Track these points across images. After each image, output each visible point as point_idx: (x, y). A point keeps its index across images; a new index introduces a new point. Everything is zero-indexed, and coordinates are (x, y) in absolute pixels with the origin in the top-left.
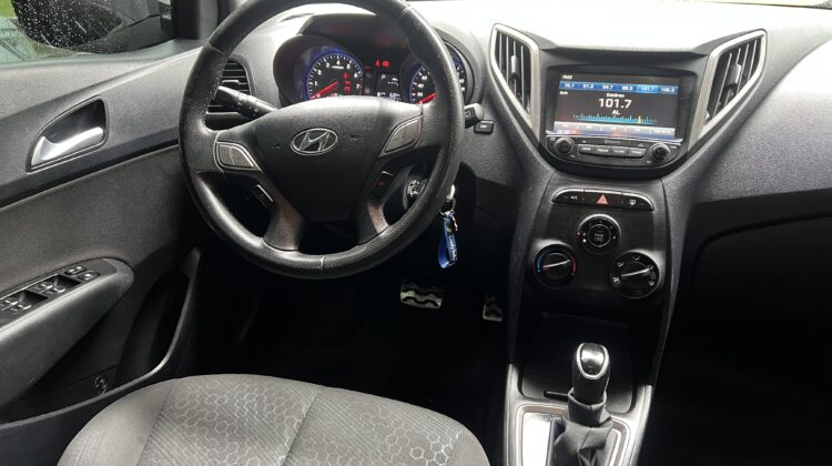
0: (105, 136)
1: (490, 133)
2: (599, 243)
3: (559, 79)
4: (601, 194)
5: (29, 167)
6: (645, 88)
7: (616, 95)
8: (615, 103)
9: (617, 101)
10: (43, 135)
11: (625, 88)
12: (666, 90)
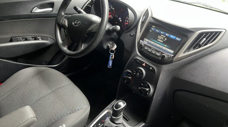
0: (52, 11)
1: (132, 36)
2: (137, 76)
3: (151, 26)
4: (144, 63)
5: (31, 12)
6: (172, 36)
7: (163, 36)
8: (162, 38)
9: (163, 38)
10: (37, 6)
11: (167, 35)
12: (178, 39)
